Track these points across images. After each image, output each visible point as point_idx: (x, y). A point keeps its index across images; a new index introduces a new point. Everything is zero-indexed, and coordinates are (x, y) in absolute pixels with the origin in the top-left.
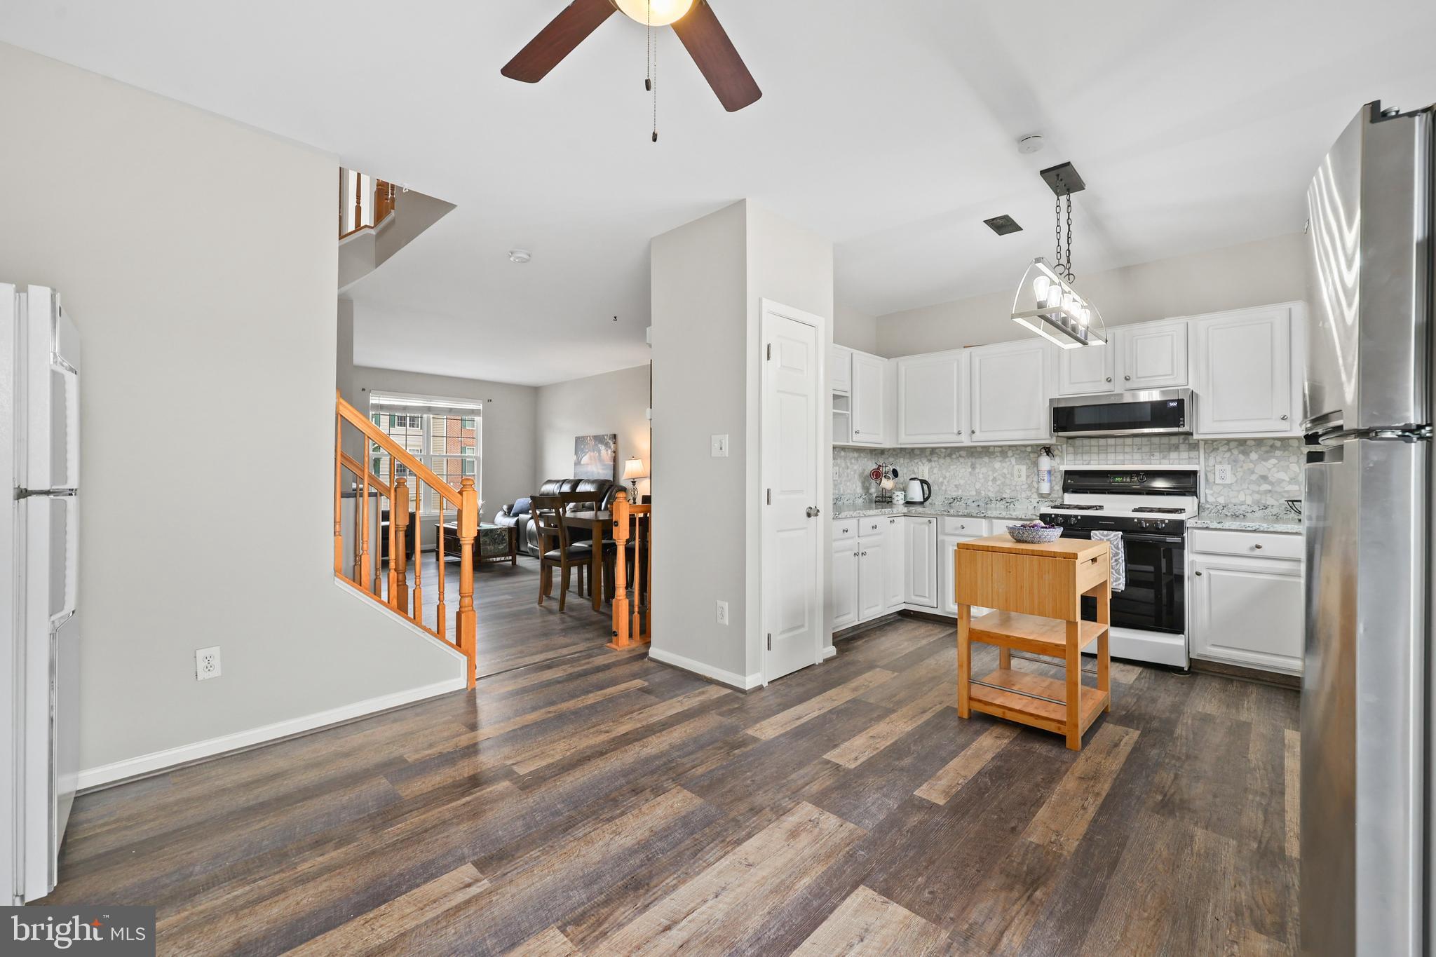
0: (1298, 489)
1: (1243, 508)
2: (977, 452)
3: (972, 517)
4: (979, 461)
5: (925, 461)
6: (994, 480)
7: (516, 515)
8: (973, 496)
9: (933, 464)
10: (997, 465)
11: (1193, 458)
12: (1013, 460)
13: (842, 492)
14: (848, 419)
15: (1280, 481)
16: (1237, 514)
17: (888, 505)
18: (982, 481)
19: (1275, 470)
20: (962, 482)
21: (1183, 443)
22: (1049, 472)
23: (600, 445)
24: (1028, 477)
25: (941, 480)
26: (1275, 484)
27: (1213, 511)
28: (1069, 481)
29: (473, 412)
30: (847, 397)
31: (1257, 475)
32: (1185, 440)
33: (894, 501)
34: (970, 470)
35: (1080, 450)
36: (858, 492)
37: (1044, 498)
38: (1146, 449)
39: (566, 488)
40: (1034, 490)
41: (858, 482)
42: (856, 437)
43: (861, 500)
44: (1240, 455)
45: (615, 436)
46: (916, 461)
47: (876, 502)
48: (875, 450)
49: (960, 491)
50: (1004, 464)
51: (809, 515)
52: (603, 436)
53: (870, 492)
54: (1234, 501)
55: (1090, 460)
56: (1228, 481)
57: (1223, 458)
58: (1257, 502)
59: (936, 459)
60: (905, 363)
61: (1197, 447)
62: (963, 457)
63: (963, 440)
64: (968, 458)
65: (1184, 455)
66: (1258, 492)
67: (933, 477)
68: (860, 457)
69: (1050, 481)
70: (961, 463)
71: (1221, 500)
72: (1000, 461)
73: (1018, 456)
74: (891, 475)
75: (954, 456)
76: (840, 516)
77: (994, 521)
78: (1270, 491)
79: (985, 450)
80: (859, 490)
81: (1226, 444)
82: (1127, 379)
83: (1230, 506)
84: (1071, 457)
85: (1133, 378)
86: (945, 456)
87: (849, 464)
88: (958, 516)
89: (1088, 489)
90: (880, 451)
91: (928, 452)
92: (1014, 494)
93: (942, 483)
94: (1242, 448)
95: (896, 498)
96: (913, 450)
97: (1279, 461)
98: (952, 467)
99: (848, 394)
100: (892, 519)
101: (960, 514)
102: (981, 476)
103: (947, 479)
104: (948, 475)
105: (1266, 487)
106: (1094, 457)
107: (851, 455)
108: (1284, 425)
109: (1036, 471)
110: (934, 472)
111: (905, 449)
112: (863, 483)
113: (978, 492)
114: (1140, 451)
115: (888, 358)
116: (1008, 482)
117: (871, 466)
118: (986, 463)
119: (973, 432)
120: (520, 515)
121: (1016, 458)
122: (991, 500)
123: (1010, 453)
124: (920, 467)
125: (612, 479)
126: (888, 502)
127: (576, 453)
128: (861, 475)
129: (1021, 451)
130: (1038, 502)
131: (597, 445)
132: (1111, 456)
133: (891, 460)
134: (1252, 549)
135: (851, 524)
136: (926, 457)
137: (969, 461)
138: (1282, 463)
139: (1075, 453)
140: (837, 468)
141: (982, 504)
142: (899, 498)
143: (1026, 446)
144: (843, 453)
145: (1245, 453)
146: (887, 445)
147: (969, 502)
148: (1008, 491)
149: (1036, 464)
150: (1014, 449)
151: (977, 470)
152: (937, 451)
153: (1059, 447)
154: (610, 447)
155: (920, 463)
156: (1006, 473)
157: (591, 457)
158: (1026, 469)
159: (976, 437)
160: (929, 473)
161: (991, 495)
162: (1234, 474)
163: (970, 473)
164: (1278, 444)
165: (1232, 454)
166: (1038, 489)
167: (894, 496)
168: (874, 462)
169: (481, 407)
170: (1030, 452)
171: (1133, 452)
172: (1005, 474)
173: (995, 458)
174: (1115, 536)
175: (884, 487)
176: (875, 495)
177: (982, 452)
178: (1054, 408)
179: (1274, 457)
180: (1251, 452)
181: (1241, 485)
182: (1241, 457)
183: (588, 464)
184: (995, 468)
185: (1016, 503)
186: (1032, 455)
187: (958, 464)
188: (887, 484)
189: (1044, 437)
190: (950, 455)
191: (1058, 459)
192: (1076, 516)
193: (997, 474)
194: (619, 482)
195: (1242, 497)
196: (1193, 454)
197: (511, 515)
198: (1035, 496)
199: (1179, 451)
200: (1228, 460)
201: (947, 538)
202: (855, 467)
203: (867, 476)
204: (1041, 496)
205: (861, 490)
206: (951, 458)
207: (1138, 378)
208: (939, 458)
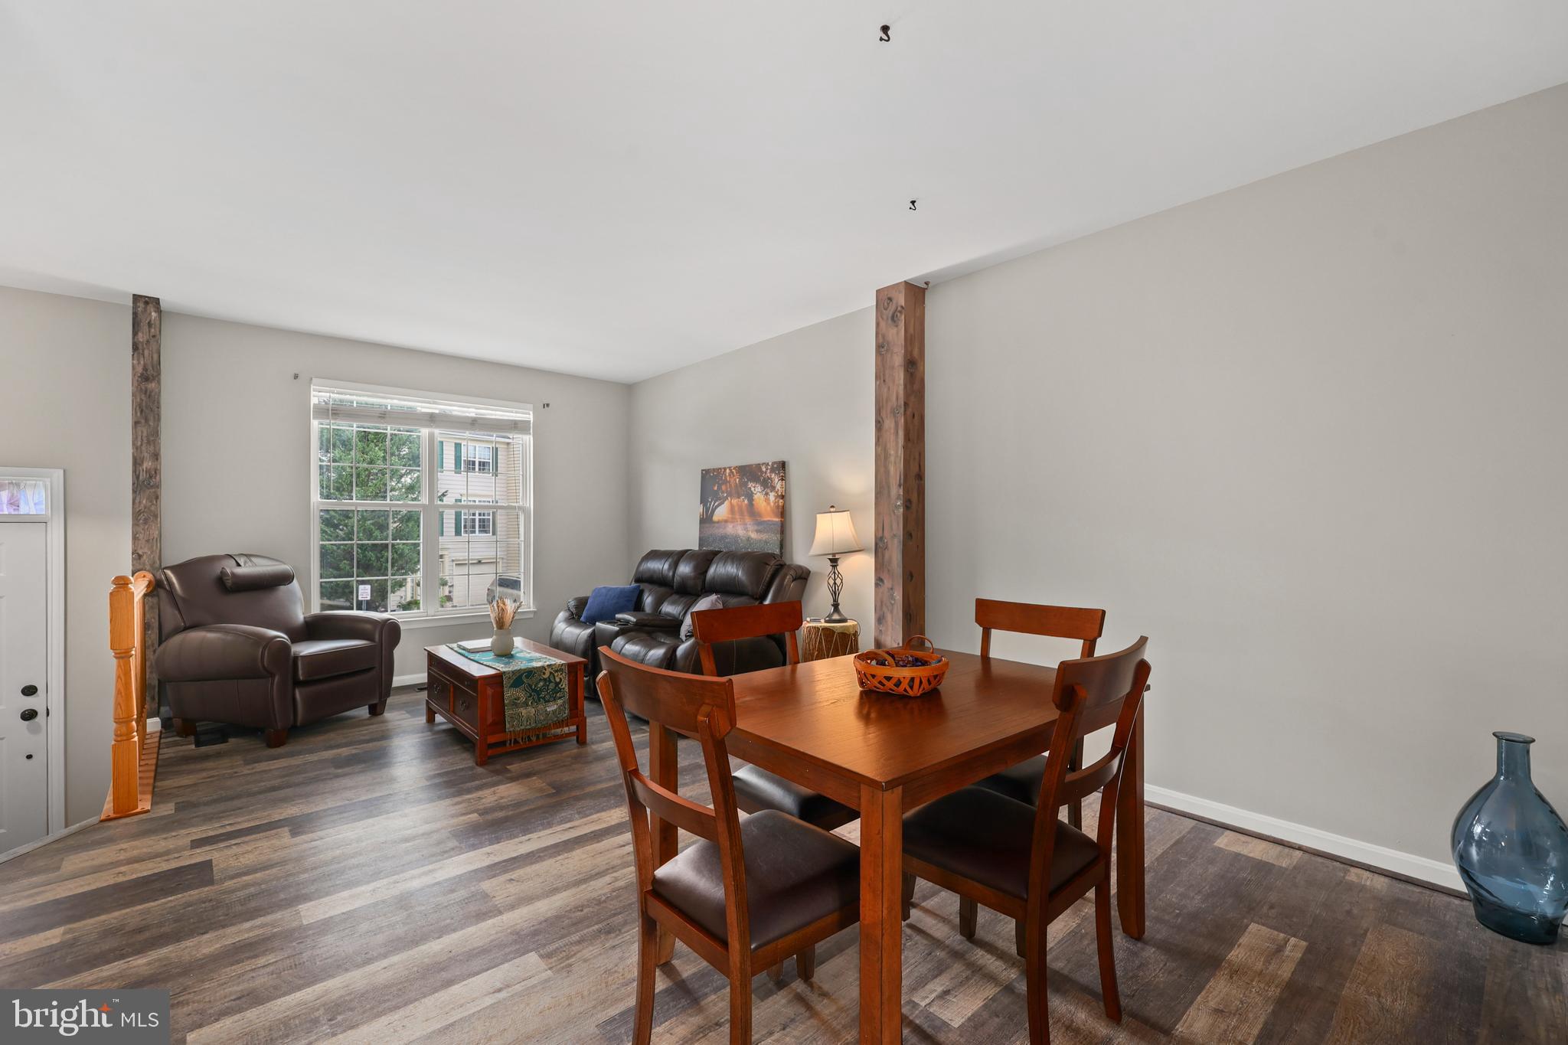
7: (591, 621)
23: (750, 485)
29: (516, 426)
39: (685, 569)
45: (783, 465)
52: (759, 466)
120: (597, 623)
125: (777, 551)
127: (703, 501)
131: (746, 484)
154: (773, 488)
157: (732, 507)
169: (530, 417)
183: (726, 521)
194: (792, 559)
197: (582, 619)
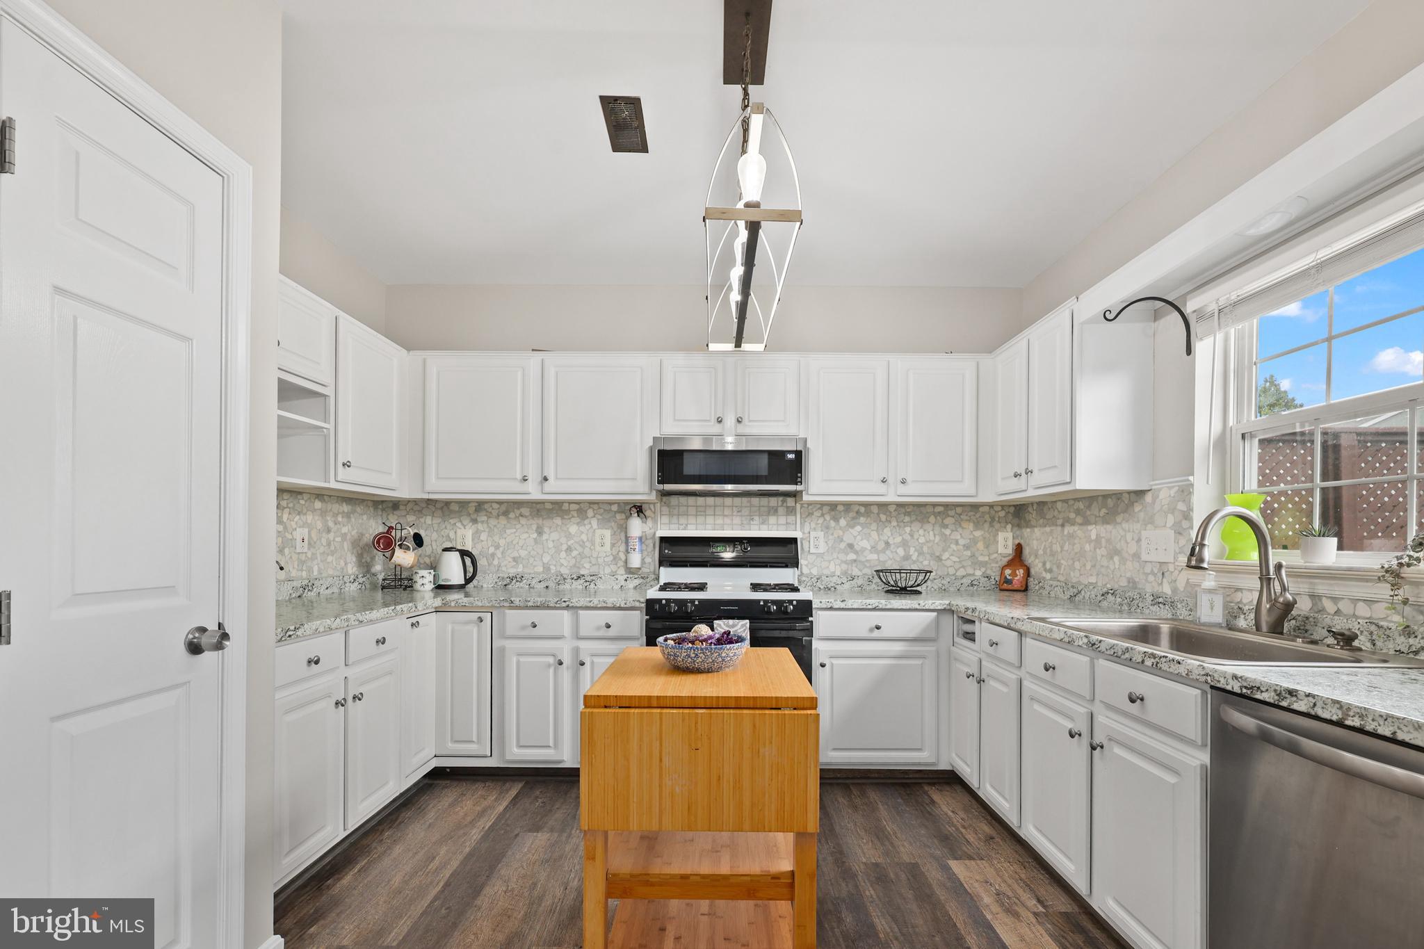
0: (877, 558)
1: (834, 579)
2: (545, 509)
3: (548, 608)
4: (547, 523)
5: (466, 521)
6: (569, 549)
8: (539, 574)
9: (480, 526)
10: (573, 529)
11: (790, 523)
12: (594, 522)
13: (315, 573)
14: (326, 437)
15: (863, 549)
16: (829, 586)
17: (405, 594)
18: (553, 550)
19: (859, 538)
20: (523, 553)
21: (782, 506)
22: (640, 539)
24: (613, 545)
25: (492, 550)
26: (860, 553)
27: (808, 584)
28: (666, 551)
30: (325, 396)
31: (846, 543)
32: (783, 502)
33: (417, 586)
34: (535, 535)
35: (676, 512)
36: (350, 572)
37: (633, 573)
38: (746, 511)
40: (621, 563)
41: (349, 554)
42: (343, 473)
43: (355, 587)
44: (832, 522)
46: (452, 521)
47: (383, 588)
48: (383, 502)
49: (521, 566)
50: (582, 528)
51: (195, 648)
53: (373, 570)
54: (826, 572)
55: (687, 525)
56: (821, 550)
57: (817, 524)
58: (845, 573)
59: (485, 518)
60: (438, 362)
61: (794, 512)
62: (526, 517)
63: (530, 491)
64: (533, 518)
65: (782, 520)
66: (845, 562)
67: (479, 546)
68: (353, 512)
69: (642, 551)
70: (523, 525)
71: (815, 572)
72: (578, 524)
73: (600, 517)
74: (411, 544)
75: (512, 515)
76: (299, 633)
77: (581, 612)
78: (855, 561)
79: (557, 506)
80: (352, 569)
81: (819, 509)
82: (739, 421)
83: (824, 578)
84: (665, 519)
85: (745, 420)
86: (499, 516)
87: (331, 524)
88: (527, 608)
89: (689, 562)
90: (391, 505)
91: (472, 509)
92: (594, 570)
93: (493, 555)
94: (833, 513)
95: (420, 581)
96: (447, 503)
97: (863, 528)
98: (508, 531)
99: (328, 391)
100: (414, 620)
101: (530, 604)
102: (551, 545)
103: (501, 549)
104: (502, 542)
105: (852, 556)
106: (692, 520)
107: (336, 507)
108: (882, 489)
109: (623, 538)
110: (481, 538)
111: (435, 501)
112: (360, 557)
113: (547, 568)
114: (739, 514)
115: (409, 350)
116: (587, 551)
117: (374, 527)
118: (558, 525)
119: (546, 479)
121: (598, 519)
122: (564, 579)
123: (590, 513)
124: (458, 531)
126: (406, 588)
128: (355, 543)
129: (605, 510)
130: (626, 580)
132: (710, 520)
133: (411, 518)
134: (871, 630)
135: (328, 646)
136: (469, 515)
137: (534, 523)
138: (866, 530)
139: (671, 515)
140: (306, 530)
141: (552, 585)
142: (425, 581)
143: (610, 503)
144: (318, 504)
145: (836, 519)
146: (404, 492)
147: (533, 582)
148: (587, 565)
149: (624, 529)
150: (596, 507)
151: (545, 537)
152: (486, 506)
153: (652, 507)
155: (459, 525)
156: (585, 540)
158: (611, 535)
159: (551, 485)
160: (473, 540)
161: (565, 571)
162: (826, 542)
163: (535, 539)
164: (862, 509)
165: (825, 520)
166: (626, 562)
167: (417, 578)
168: (380, 522)
170: (615, 512)
171: (733, 515)
172: (583, 542)
173: (570, 519)
174: (743, 626)
175: (397, 562)
176: (381, 577)
177: (552, 509)
178: (659, 451)
179: (859, 524)
180: (841, 518)
181: (832, 554)
182: (833, 524)
184: (570, 534)
185: (598, 582)
186: (619, 516)
187: (518, 526)
188: (404, 558)
189: (641, 490)
190: (506, 513)
191: (649, 522)
192: (692, 601)
193: (572, 542)
195: (832, 568)
196: (791, 519)
198: (622, 571)
199: (778, 516)
200: (821, 527)
201: (509, 644)
202: (345, 530)
203: (367, 545)
204: (630, 571)
205: (355, 569)
206: (508, 518)
207: (750, 421)
208: (489, 517)
